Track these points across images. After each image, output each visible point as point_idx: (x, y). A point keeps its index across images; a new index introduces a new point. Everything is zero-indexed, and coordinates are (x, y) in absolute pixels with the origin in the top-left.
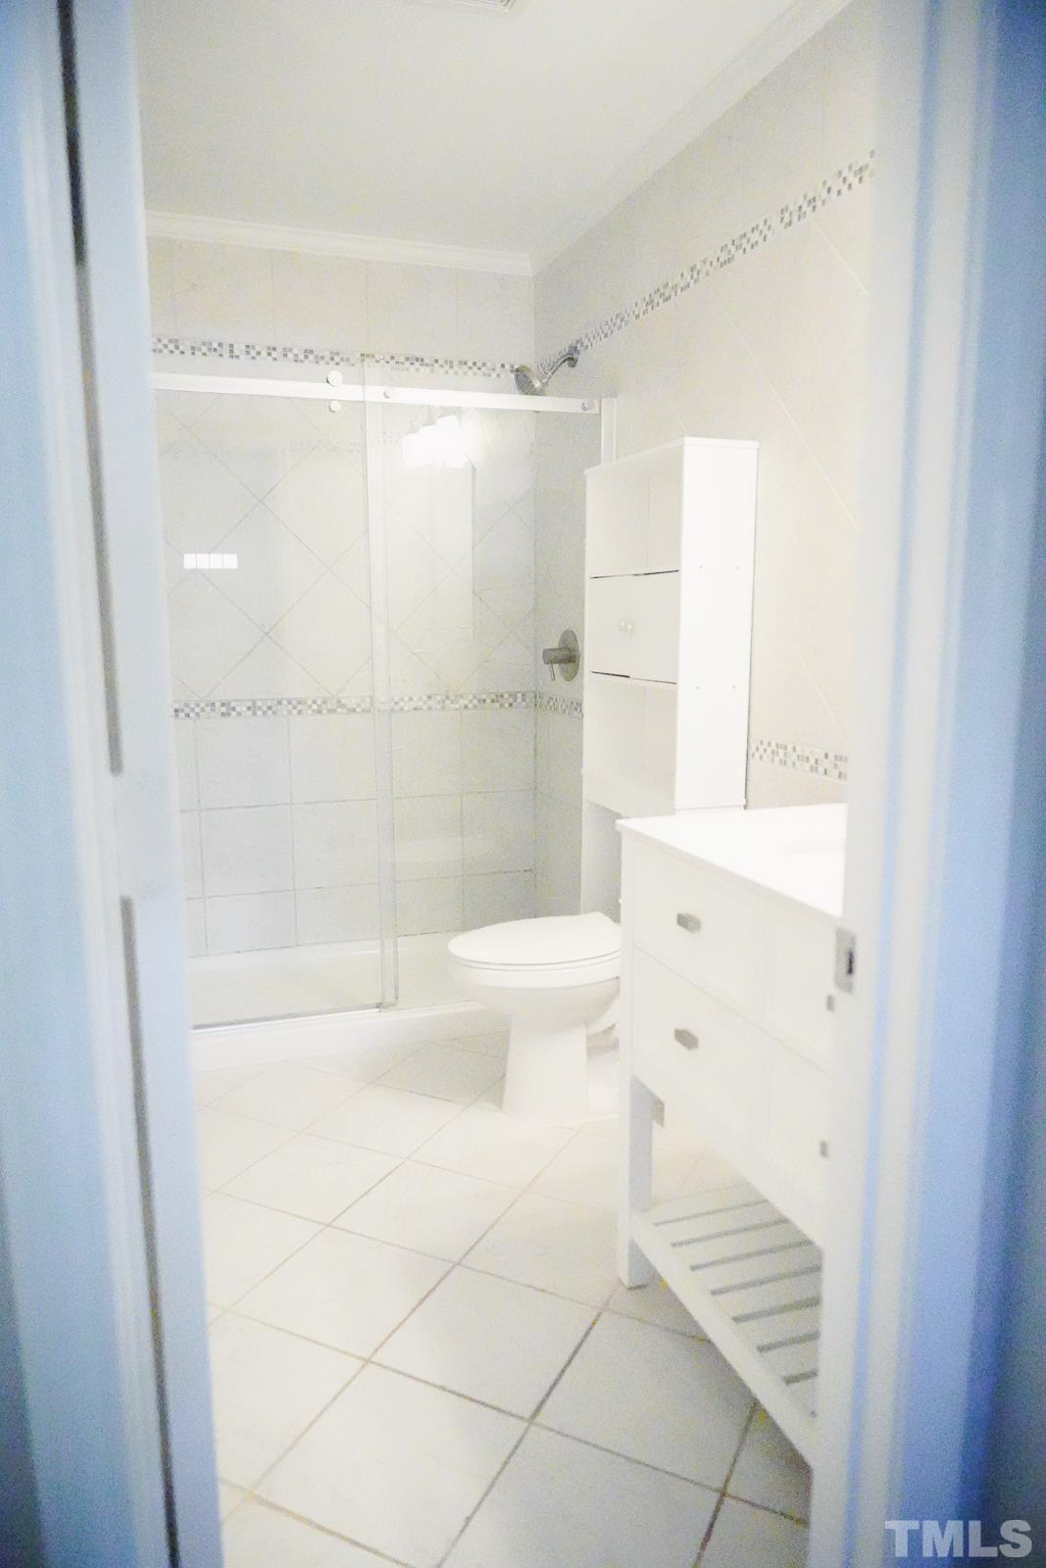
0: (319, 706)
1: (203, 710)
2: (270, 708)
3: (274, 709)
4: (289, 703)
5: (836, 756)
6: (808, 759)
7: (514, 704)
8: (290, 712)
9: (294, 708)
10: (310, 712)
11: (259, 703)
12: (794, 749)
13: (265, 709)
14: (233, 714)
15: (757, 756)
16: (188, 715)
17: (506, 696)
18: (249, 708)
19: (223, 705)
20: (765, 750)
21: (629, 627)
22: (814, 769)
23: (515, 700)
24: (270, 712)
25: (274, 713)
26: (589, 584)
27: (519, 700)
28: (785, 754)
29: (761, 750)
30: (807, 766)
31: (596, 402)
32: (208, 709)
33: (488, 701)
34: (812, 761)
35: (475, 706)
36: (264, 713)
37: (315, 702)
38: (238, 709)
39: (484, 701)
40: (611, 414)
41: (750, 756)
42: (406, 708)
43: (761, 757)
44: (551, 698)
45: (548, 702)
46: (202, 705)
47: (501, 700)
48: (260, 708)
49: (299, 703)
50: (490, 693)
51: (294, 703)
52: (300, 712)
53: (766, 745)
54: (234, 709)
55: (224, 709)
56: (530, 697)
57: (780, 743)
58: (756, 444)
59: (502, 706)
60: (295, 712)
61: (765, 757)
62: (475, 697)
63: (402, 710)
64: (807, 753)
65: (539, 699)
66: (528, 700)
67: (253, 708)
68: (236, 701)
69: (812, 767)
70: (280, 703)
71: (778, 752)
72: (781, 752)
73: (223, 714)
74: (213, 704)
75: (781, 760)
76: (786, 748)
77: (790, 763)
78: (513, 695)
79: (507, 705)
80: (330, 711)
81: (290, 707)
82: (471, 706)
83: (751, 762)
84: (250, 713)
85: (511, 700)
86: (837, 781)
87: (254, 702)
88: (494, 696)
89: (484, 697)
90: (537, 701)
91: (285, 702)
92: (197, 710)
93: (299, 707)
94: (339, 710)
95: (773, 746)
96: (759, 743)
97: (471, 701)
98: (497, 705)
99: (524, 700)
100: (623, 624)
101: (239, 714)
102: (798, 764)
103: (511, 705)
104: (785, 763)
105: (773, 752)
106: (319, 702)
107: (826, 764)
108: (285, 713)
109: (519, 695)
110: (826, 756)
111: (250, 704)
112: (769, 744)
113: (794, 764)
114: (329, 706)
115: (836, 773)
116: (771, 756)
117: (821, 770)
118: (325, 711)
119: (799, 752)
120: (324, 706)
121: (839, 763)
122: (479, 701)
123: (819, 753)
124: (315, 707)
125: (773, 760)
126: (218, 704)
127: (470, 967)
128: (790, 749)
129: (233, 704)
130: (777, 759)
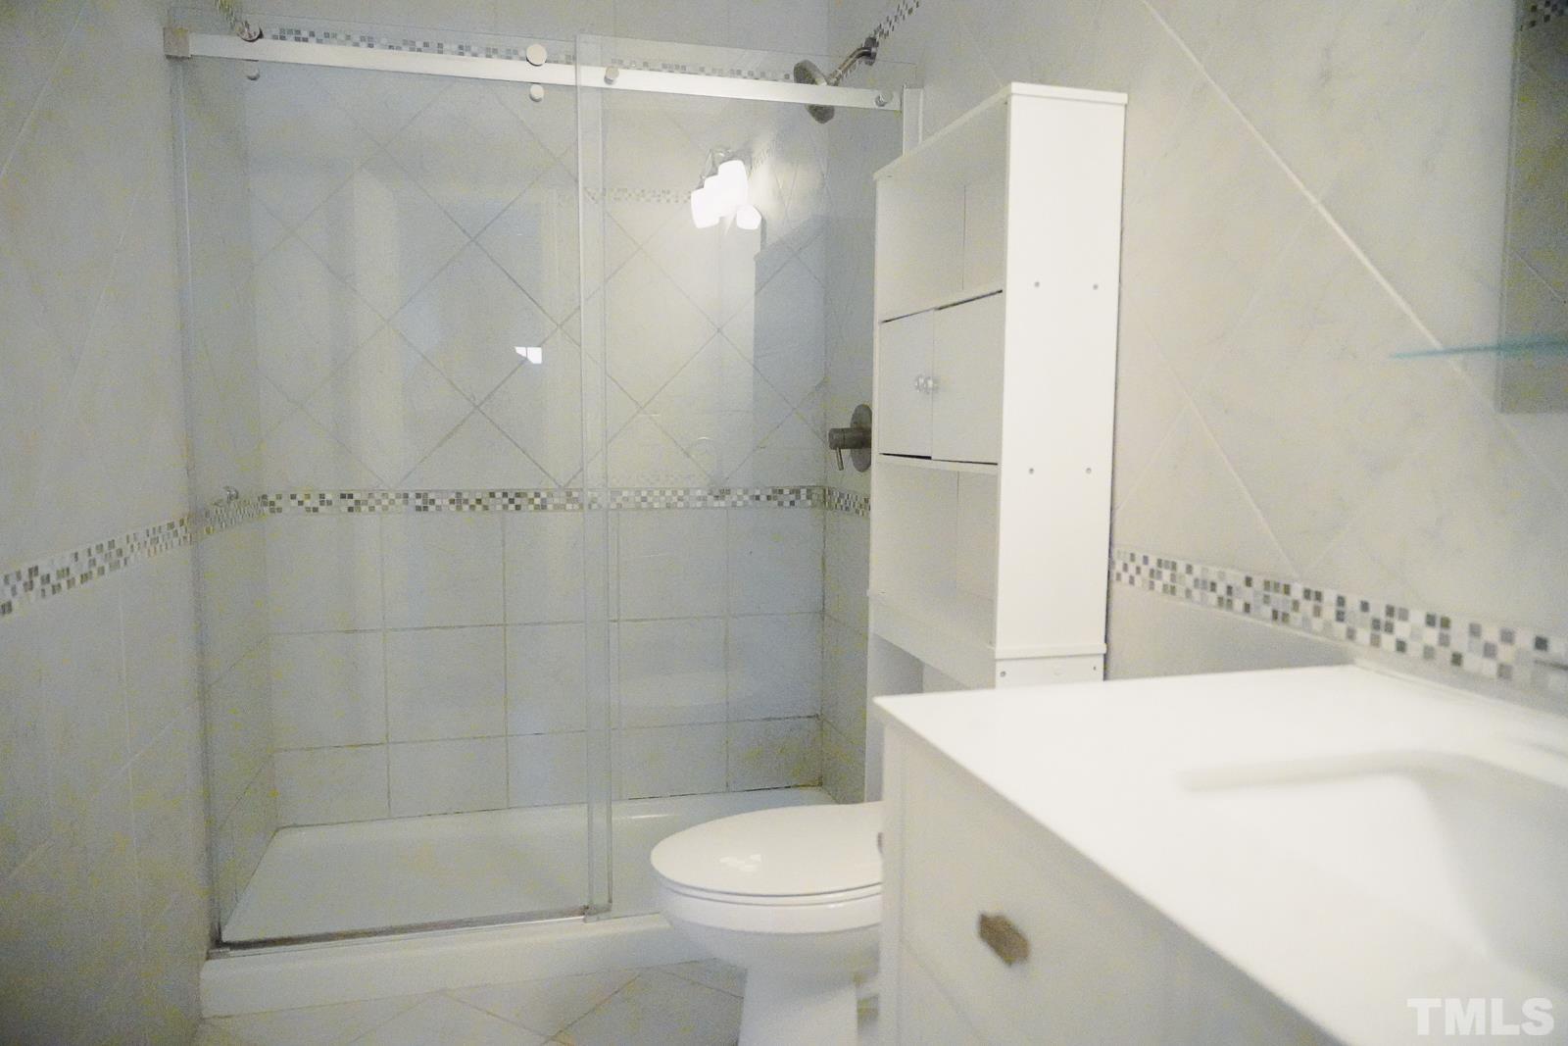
0: (543, 500)
1: (392, 502)
2: (479, 501)
3: (484, 502)
4: (505, 495)
5: (1267, 584)
6: (1213, 586)
7: (797, 503)
8: (505, 507)
9: (512, 501)
10: (531, 507)
11: (465, 496)
12: (1189, 569)
13: (473, 502)
14: (432, 508)
15: (1125, 577)
16: (372, 509)
17: (786, 492)
18: (452, 502)
19: (418, 496)
20: (1138, 570)
21: (930, 383)
22: (1225, 603)
23: (798, 497)
24: (479, 508)
25: (486, 508)
26: (878, 331)
27: (803, 497)
28: (1173, 578)
29: (1132, 570)
30: (1213, 598)
31: (896, 95)
32: (399, 501)
33: (763, 498)
34: (1221, 590)
35: (745, 504)
36: (472, 507)
37: (537, 495)
38: (438, 502)
39: (758, 498)
40: (915, 106)
41: (1114, 578)
42: (656, 505)
43: (1132, 581)
44: (841, 495)
45: (839, 501)
46: (392, 496)
47: (780, 497)
48: (466, 501)
49: (518, 495)
50: (766, 488)
51: (511, 496)
52: (518, 508)
53: (1139, 561)
54: (433, 501)
55: (419, 502)
56: (817, 493)
57: (1164, 558)
58: (1123, 98)
59: (781, 504)
60: (512, 507)
61: (1138, 579)
62: (746, 492)
63: (651, 508)
64: (1213, 577)
65: (828, 498)
66: (814, 496)
67: (458, 500)
68: (437, 491)
69: (1220, 599)
70: (492, 495)
71: (1160, 573)
72: (1166, 574)
73: (418, 508)
74: (406, 496)
75: (1165, 586)
76: (1174, 566)
77: (1180, 591)
78: (796, 491)
79: (787, 504)
80: (557, 507)
81: (506, 501)
82: (740, 503)
83: (1116, 586)
84: (453, 508)
85: (792, 497)
86: (1270, 625)
87: (459, 494)
88: (770, 492)
89: (758, 493)
90: (826, 498)
91: (499, 495)
92: (385, 502)
93: (518, 501)
94: (569, 506)
95: (1153, 563)
96: (1128, 556)
97: (740, 498)
98: (776, 503)
99: (808, 498)
100: (922, 381)
101: (439, 508)
102: (1196, 593)
103: (792, 503)
104: (1173, 590)
105: (1152, 572)
106: (544, 495)
107: (1248, 594)
108: (499, 507)
109: (803, 491)
110: (1248, 582)
111: (453, 496)
112: (1146, 560)
113: (1188, 592)
114: (556, 501)
115: (1267, 611)
116: (1149, 579)
117: (1239, 605)
118: (550, 507)
119: (1197, 570)
120: (549, 500)
121: (1271, 594)
122: (752, 497)
123: (1236, 578)
124: (537, 501)
125: (1152, 586)
126: (412, 495)
127: (679, 893)
128: (1181, 568)
129: (431, 496)
130: (1158, 584)
